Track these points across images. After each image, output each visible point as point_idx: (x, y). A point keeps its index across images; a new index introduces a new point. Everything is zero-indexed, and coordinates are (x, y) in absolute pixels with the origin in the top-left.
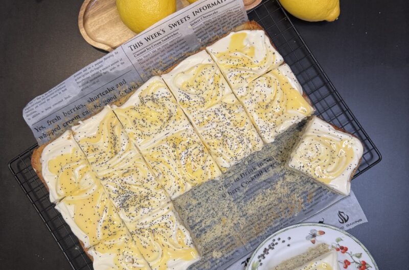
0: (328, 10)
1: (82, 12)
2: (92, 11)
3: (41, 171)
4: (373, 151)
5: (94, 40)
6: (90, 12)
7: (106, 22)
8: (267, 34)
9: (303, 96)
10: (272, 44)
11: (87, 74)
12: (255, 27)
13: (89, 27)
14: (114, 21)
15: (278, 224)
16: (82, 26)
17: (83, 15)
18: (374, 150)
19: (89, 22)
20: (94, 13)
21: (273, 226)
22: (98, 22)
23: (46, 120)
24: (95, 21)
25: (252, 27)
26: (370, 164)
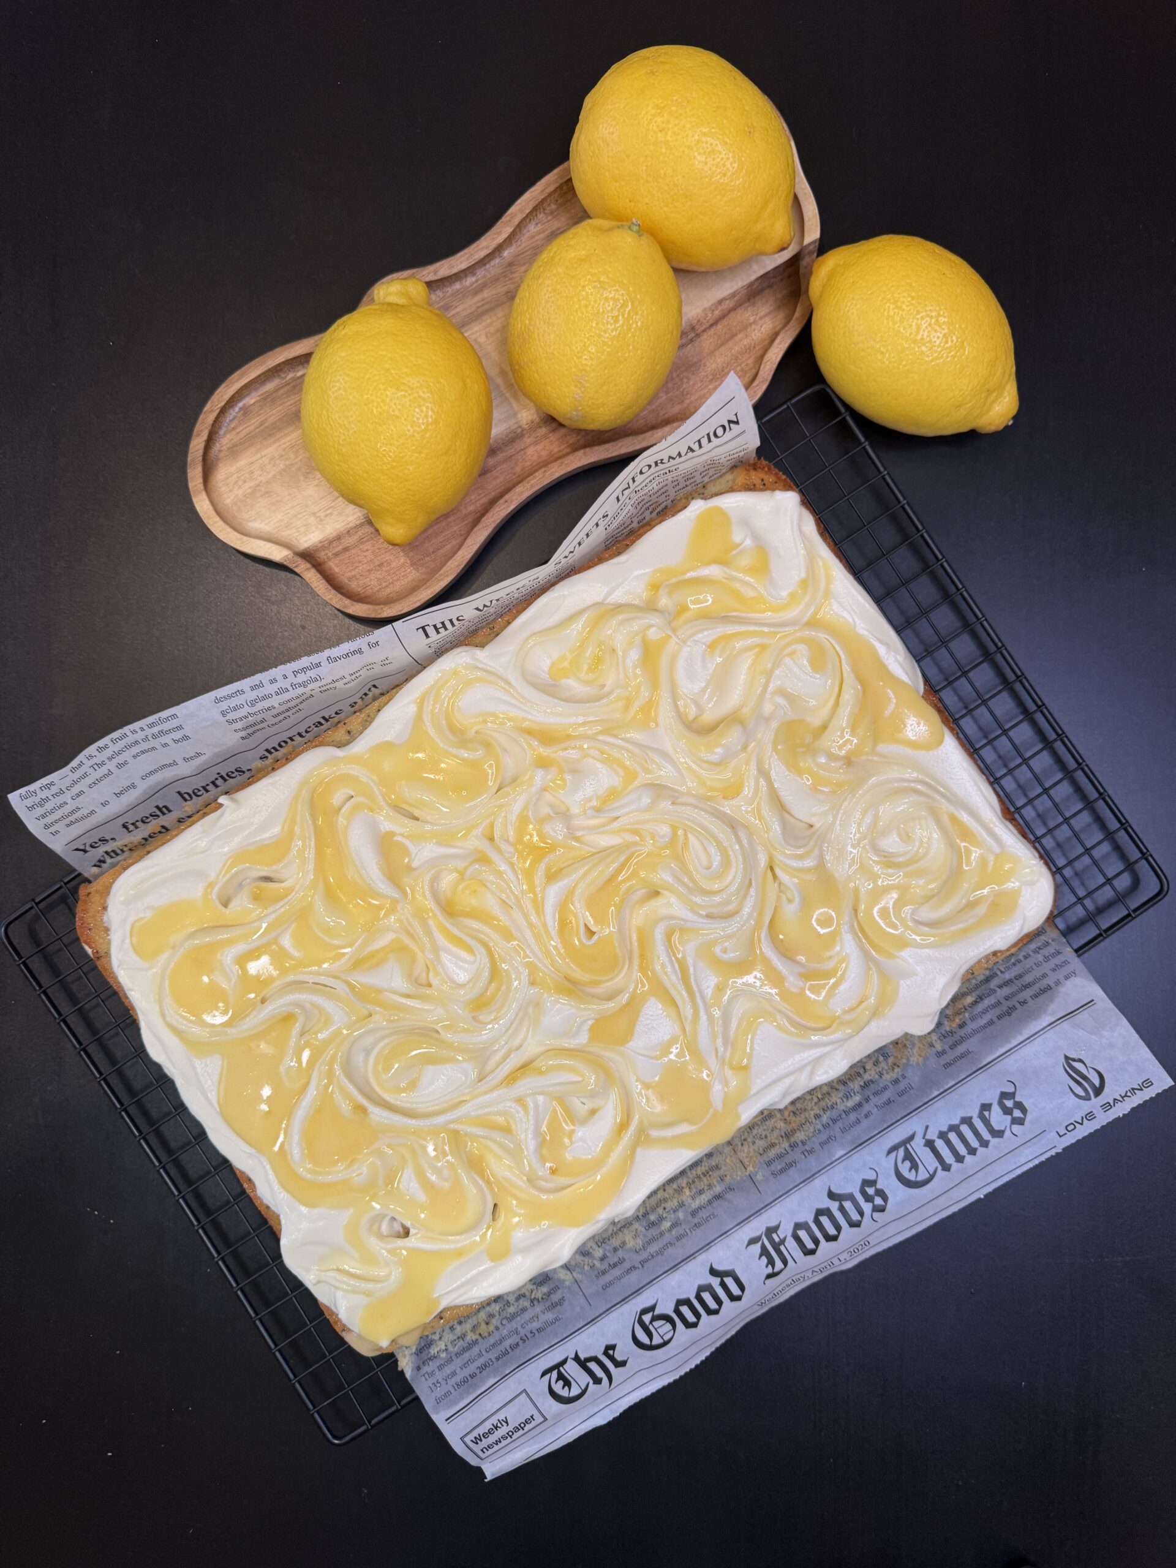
0: (989, 392)
1: (197, 444)
2: (229, 436)
3: (108, 954)
4: (1143, 867)
5: (235, 529)
6: (225, 441)
7: (273, 473)
8: (809, 502)
9: (925, 697)
10: (822, 535)
11: (265, 698)
12: (770, 479)
13: (223, 489)
14: (299, 469)
15: (857, 1098)
16: (201, 486)
17: (201, 452)
18: (1144, 862)
19: (222, 474)
20: (235, 446)
21: (841, 1107)
22: (252, 472)
23: (121, 820)
24: (239, 470)
25: (758, 482)
26: (1133, 906)
